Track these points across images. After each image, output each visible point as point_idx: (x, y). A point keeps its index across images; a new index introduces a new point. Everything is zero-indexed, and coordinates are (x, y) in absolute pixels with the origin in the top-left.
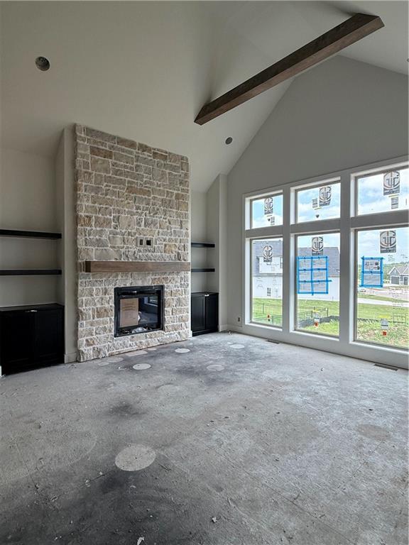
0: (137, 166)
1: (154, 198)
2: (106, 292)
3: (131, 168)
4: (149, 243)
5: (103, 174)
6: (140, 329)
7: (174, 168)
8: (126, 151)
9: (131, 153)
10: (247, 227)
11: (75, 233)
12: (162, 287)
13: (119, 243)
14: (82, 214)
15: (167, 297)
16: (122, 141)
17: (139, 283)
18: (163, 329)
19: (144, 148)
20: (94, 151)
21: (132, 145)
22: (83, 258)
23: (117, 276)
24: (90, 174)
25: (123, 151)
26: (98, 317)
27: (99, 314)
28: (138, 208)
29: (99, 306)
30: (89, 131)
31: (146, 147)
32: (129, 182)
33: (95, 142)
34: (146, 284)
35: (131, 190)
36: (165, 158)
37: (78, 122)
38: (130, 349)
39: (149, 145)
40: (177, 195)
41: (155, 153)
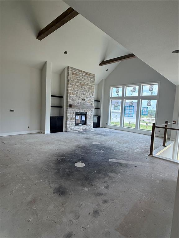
0: (82, 78)
1: (86, 87)
2: (73, 113)
3: (81, 78)
4: (84, 100)
5: (74, 80)
6: (80, 124)
7: (91, 78)
8: (80, 73)
9: (81, 74)
10: (111, 96)
11: (67, 96)
12: (87, 113)
13: (77, 100)
14: (69, 91)
15: (88, 116)
16: (79, 70)
17: (81, 111)
18: (86, 125)
19: (84, 72)
20: (73, 74)
21: (81, 71)
22: (69, 103)
23: (76, 109)
24: (71, 80)
25: (79, 73)
26: (72, 120)
27: (72, 119)
28: (82, 90)
29: (72, 117)
30: (72, 68)
31: (85, 72)
32: (80, 82)
33: (73, 71)
34: (83, 112)
35: (80, 84)
36: (89, 75)
37: (69, 66)
38: (78, 129)
39: (85, 71)
40: (92, 86)
41: (87, 74)
